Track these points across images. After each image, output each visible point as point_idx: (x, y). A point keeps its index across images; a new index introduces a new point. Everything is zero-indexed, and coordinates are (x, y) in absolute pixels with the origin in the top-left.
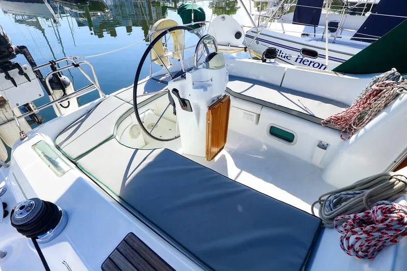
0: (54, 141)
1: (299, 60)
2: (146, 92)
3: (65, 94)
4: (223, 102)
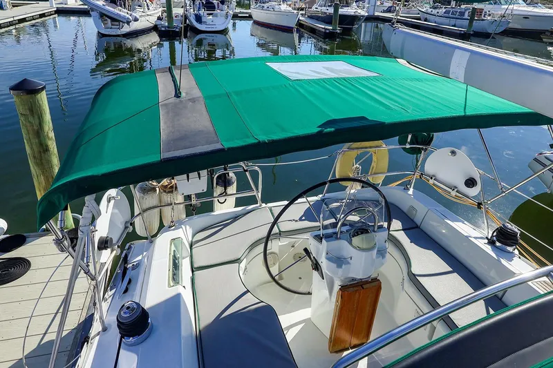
0: (194, 235)
2: (304, 218)
3: (225, 191)
4: (364, 286)
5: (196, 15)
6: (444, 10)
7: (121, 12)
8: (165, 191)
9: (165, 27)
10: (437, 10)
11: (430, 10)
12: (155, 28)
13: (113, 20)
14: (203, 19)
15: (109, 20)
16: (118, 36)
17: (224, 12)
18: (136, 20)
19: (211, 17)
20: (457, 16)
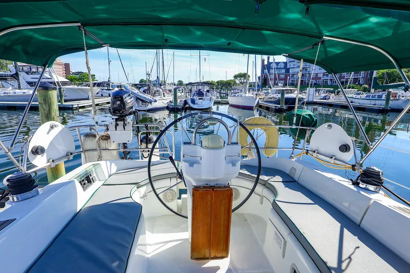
0: (117, 171)
3: (147, 146)
4: (215, 189)
5: (192, 99)
6: (366, 95)
7: (148, 97)
8: (102, 139)
9: (172, 106)
10: (360, 96)
11: (354, 96)
12: (167, 108)
13: (143, 101)
14: (196, 102)
15: (141, 102)
16: (144, 111)
17: (209, 97)
18: (156, 101)
19: (201, 100)
20: (376, 98)
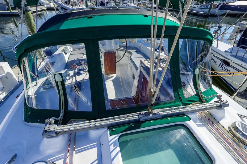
1: (220, 66)
6: (200, 6)
7: (69, 6)
10: (197, 6)
11: (194, 6)
20: (205, 8)
